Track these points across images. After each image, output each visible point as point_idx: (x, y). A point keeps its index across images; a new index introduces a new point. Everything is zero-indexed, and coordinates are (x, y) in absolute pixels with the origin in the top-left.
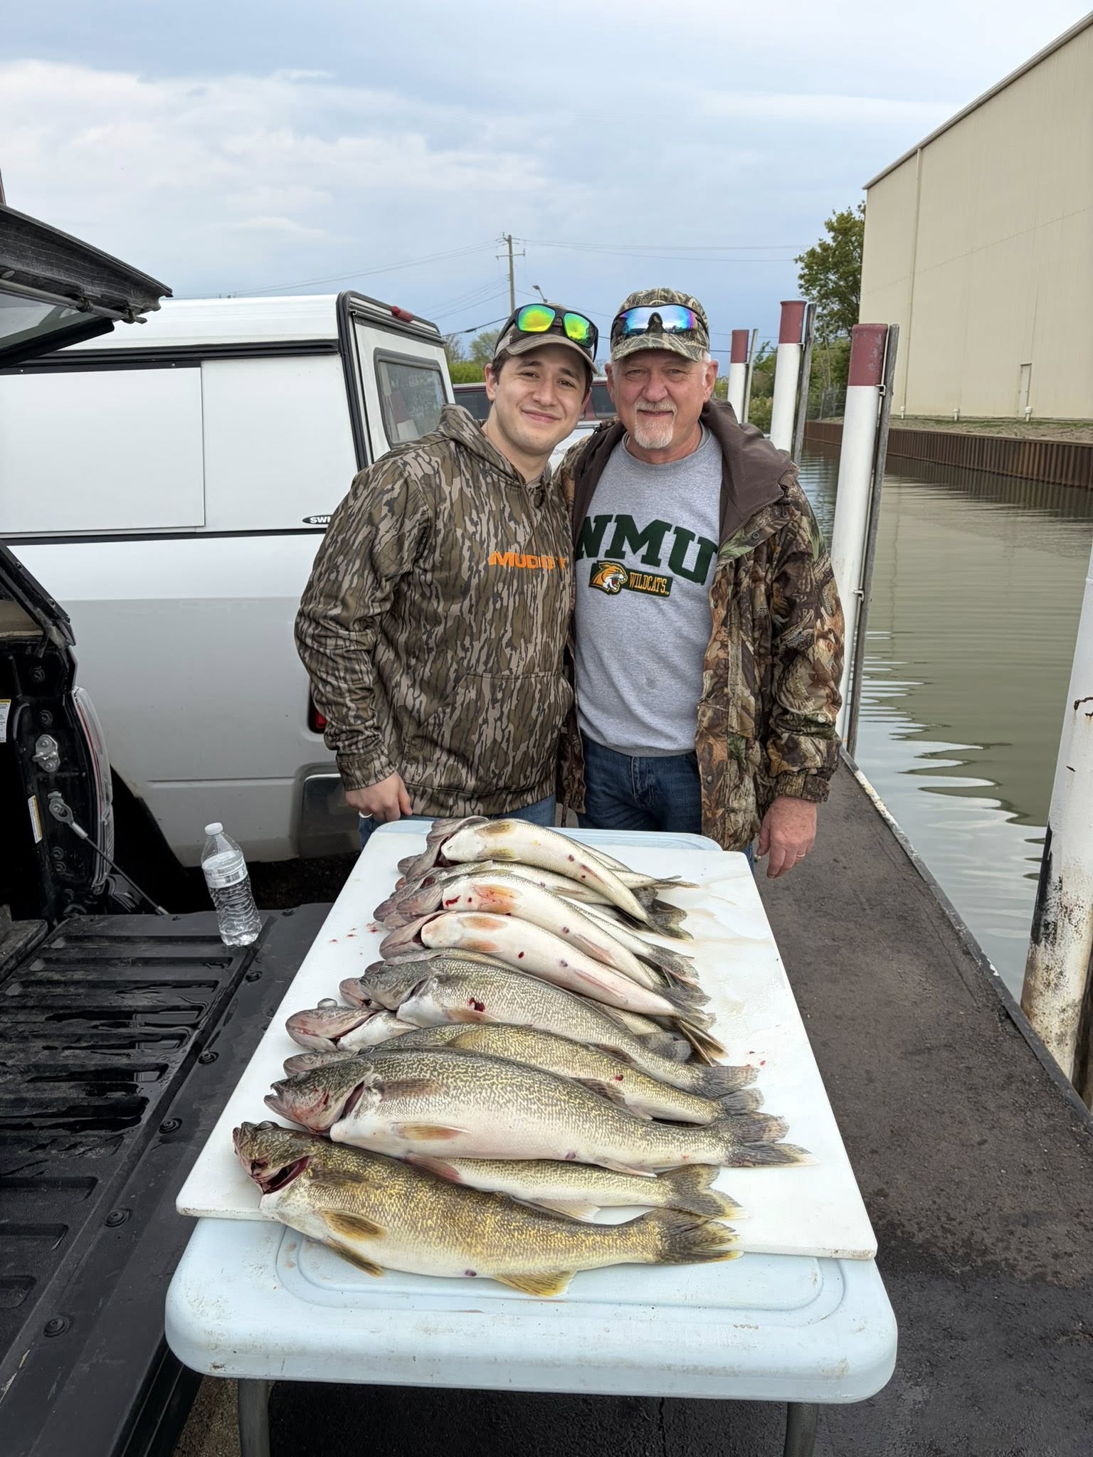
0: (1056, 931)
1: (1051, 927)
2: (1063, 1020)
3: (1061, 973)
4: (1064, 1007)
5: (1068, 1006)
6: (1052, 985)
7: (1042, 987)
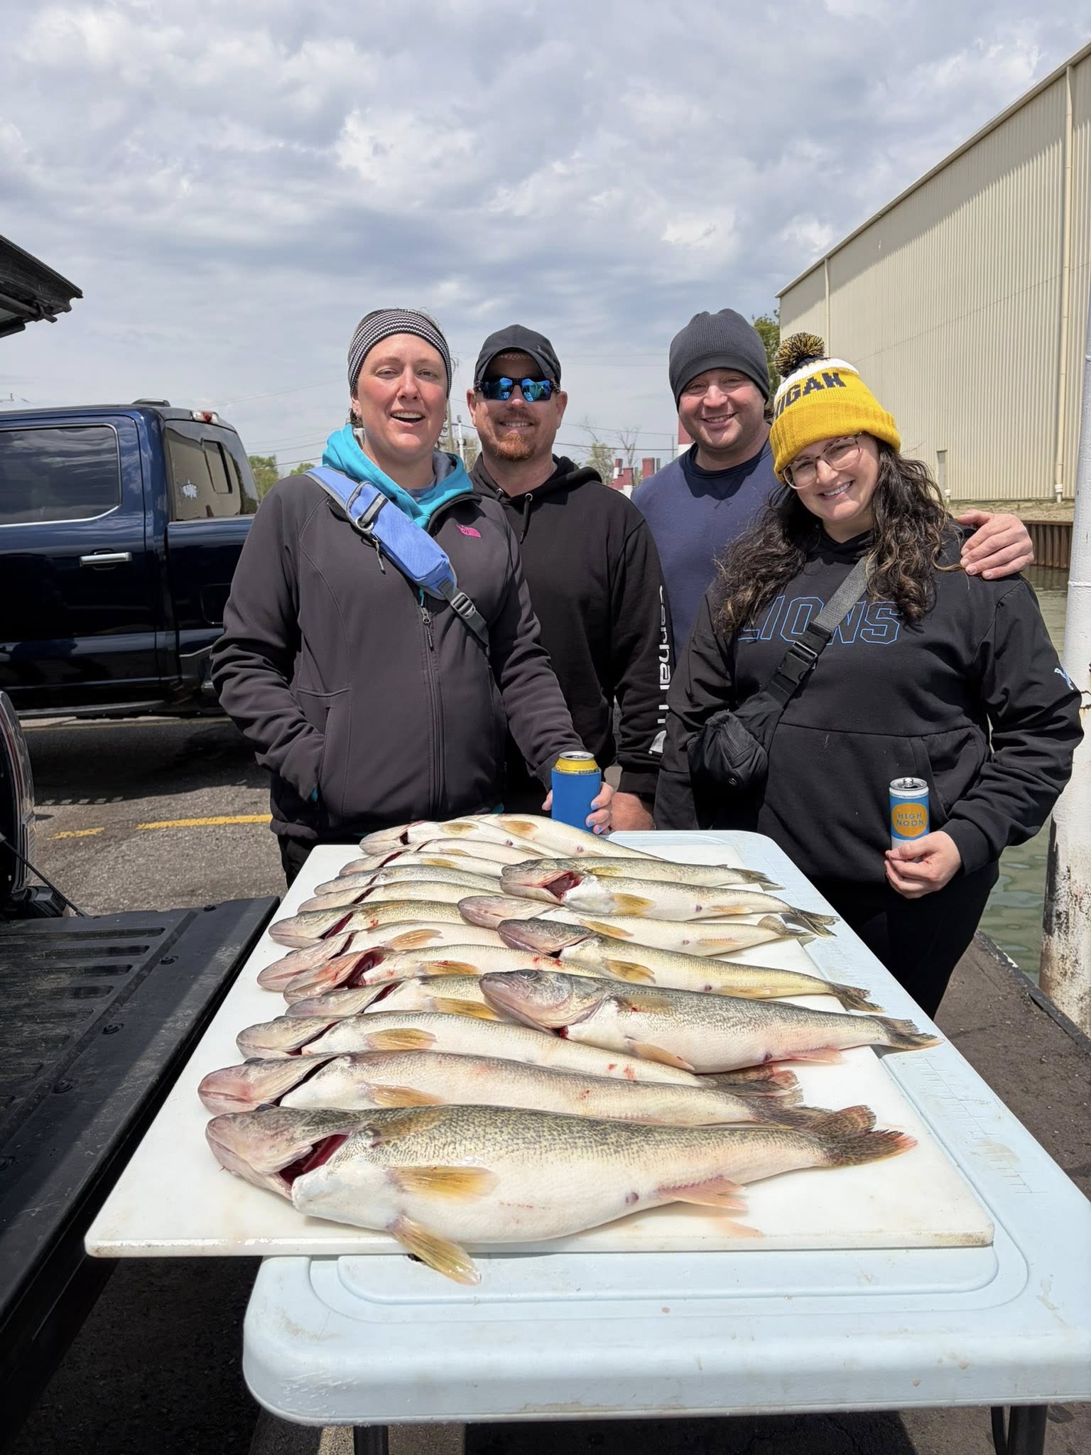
0: (1068, 920)
1: (1063, 916)
2: (1082, 1008)
3: (1076, 961)
4: (1082, 995)
5: (1085, 994)
6: (1069, 974)
7: (1059, 977)
